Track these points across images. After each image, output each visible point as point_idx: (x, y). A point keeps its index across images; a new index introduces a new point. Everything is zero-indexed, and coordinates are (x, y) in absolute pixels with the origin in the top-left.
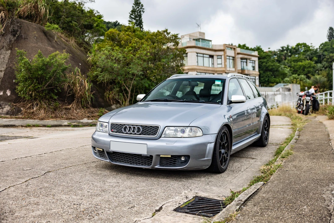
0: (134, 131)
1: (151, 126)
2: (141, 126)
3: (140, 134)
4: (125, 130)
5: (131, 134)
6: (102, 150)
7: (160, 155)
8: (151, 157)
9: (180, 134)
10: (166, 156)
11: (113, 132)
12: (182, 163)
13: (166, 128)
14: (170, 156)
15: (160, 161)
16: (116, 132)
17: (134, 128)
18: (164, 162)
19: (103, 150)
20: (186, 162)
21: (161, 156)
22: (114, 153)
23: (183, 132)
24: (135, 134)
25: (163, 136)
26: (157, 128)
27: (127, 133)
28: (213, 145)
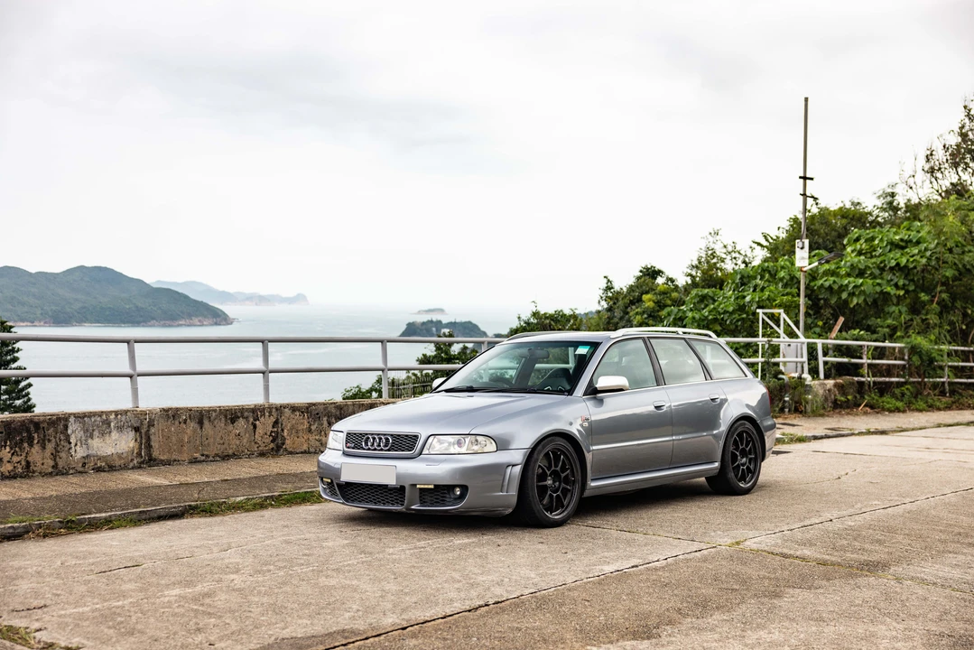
0: (379, 445)
1: (407, 436)
2: (392, 435)
3: (389, 450)
4: (366, 444)
5: (375, 450)
6: (329, 481)
7: (416, 485)
8: (402, 488)
9: (455, 449)
10: (426, 487)
11: (348, 448)
12: (455, 499)
13: (431, 438)
14: (432, 487)
15: (420, 497)
16: (353, 448)
17: (380, 439)
18: (428, 498)
19: (332, 481)
20: (462, 497)
21: (418, 486)
22: (348, 484)
23: (459, 443)
24: (382, 450)
25: (425, 451)
26: (416, 437)
27: (369, 449)
28: (518, 469)
